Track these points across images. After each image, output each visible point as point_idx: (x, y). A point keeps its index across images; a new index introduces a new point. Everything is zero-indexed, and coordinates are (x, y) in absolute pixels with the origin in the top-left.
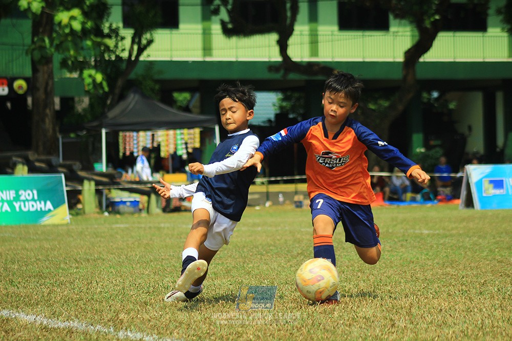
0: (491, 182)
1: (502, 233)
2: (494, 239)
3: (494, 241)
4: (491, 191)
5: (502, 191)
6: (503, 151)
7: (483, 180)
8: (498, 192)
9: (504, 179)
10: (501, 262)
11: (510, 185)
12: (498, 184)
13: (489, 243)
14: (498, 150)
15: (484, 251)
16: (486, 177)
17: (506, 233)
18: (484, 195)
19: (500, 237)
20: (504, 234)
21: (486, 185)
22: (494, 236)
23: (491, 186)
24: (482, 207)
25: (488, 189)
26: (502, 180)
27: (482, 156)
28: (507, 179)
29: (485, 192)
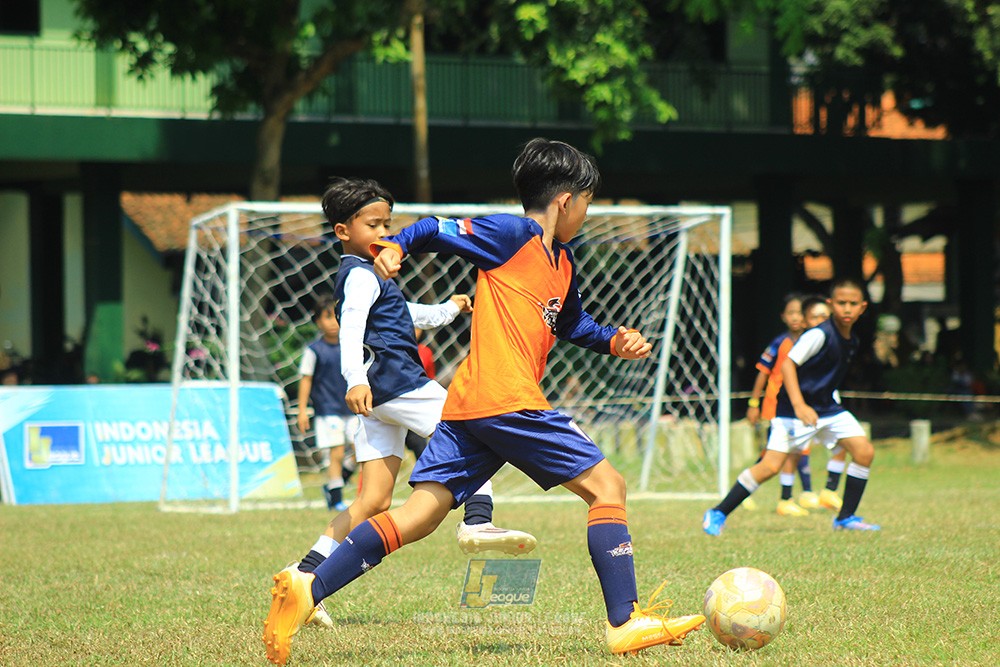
0: (45, 431)
1: (68, 569)
2: (46, 582)
3: (45, 588)
4: (47, 455)
5: (74, 455)
6: (80, 349)
7: (27, 426)
8: (63, 457)
9: (81, 425)
10: (61, 645)
11: (96, 438)
12: (64, 438)
13: (32, 594)
14: (69, 346)
15: (18, 617)
16: (31, 419)
17: (78, 568)
18: (28, 465)
19: (63, 578)
20: (73, 571)
21: (33, 439)
22: (47, 577)
23: (47, 442)
24: (20, 499)
25: (39, 451)
26: (75, 430)
27: (25, 362)
28: (90, 426)
29: (30, 459)
